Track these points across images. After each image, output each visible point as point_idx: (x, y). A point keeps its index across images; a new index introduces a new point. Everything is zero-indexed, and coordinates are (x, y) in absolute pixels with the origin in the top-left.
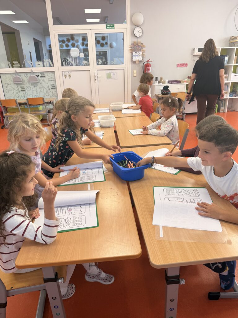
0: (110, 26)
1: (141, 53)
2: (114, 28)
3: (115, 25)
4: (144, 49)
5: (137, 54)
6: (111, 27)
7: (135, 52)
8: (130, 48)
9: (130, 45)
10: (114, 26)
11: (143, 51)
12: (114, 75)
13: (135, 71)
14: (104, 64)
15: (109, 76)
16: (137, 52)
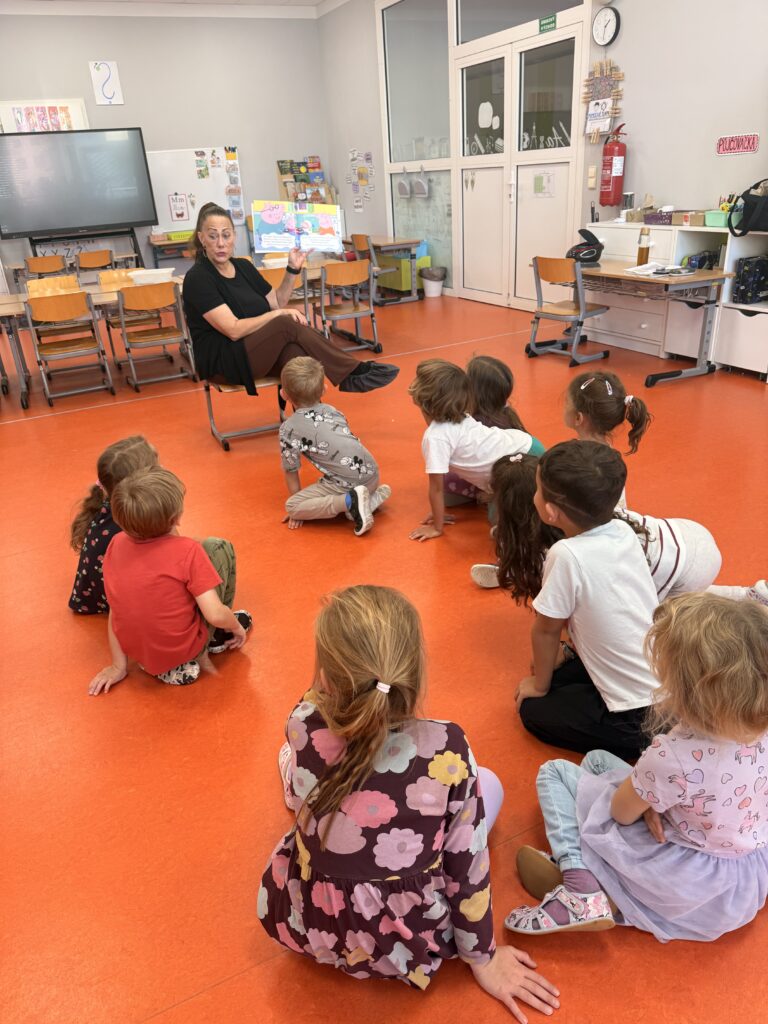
0: (547, 21)
1: (609, 102)
2: (554, 28)
3: (559, 14)
4: (621, 86)
5: (599, 109)
6: (549, 26)
7: (593, 103)
8: (586, 90)
9: (587, 77)
10: (554, 22)
11: (618, 97)
12: (549, 181)
13: (592, 170)
14: (533, 148)
15: (538, 186)
16: (600, 101)
